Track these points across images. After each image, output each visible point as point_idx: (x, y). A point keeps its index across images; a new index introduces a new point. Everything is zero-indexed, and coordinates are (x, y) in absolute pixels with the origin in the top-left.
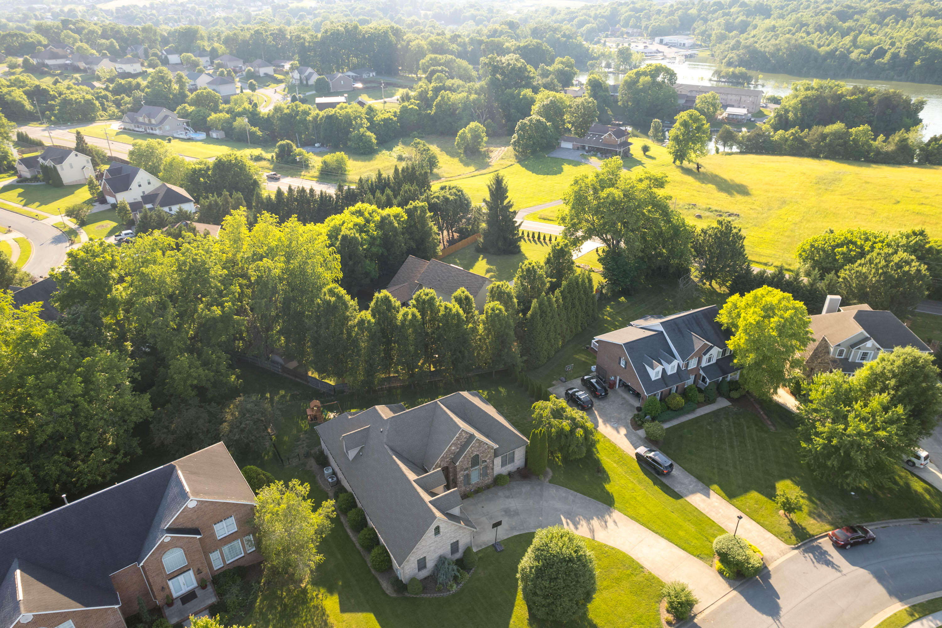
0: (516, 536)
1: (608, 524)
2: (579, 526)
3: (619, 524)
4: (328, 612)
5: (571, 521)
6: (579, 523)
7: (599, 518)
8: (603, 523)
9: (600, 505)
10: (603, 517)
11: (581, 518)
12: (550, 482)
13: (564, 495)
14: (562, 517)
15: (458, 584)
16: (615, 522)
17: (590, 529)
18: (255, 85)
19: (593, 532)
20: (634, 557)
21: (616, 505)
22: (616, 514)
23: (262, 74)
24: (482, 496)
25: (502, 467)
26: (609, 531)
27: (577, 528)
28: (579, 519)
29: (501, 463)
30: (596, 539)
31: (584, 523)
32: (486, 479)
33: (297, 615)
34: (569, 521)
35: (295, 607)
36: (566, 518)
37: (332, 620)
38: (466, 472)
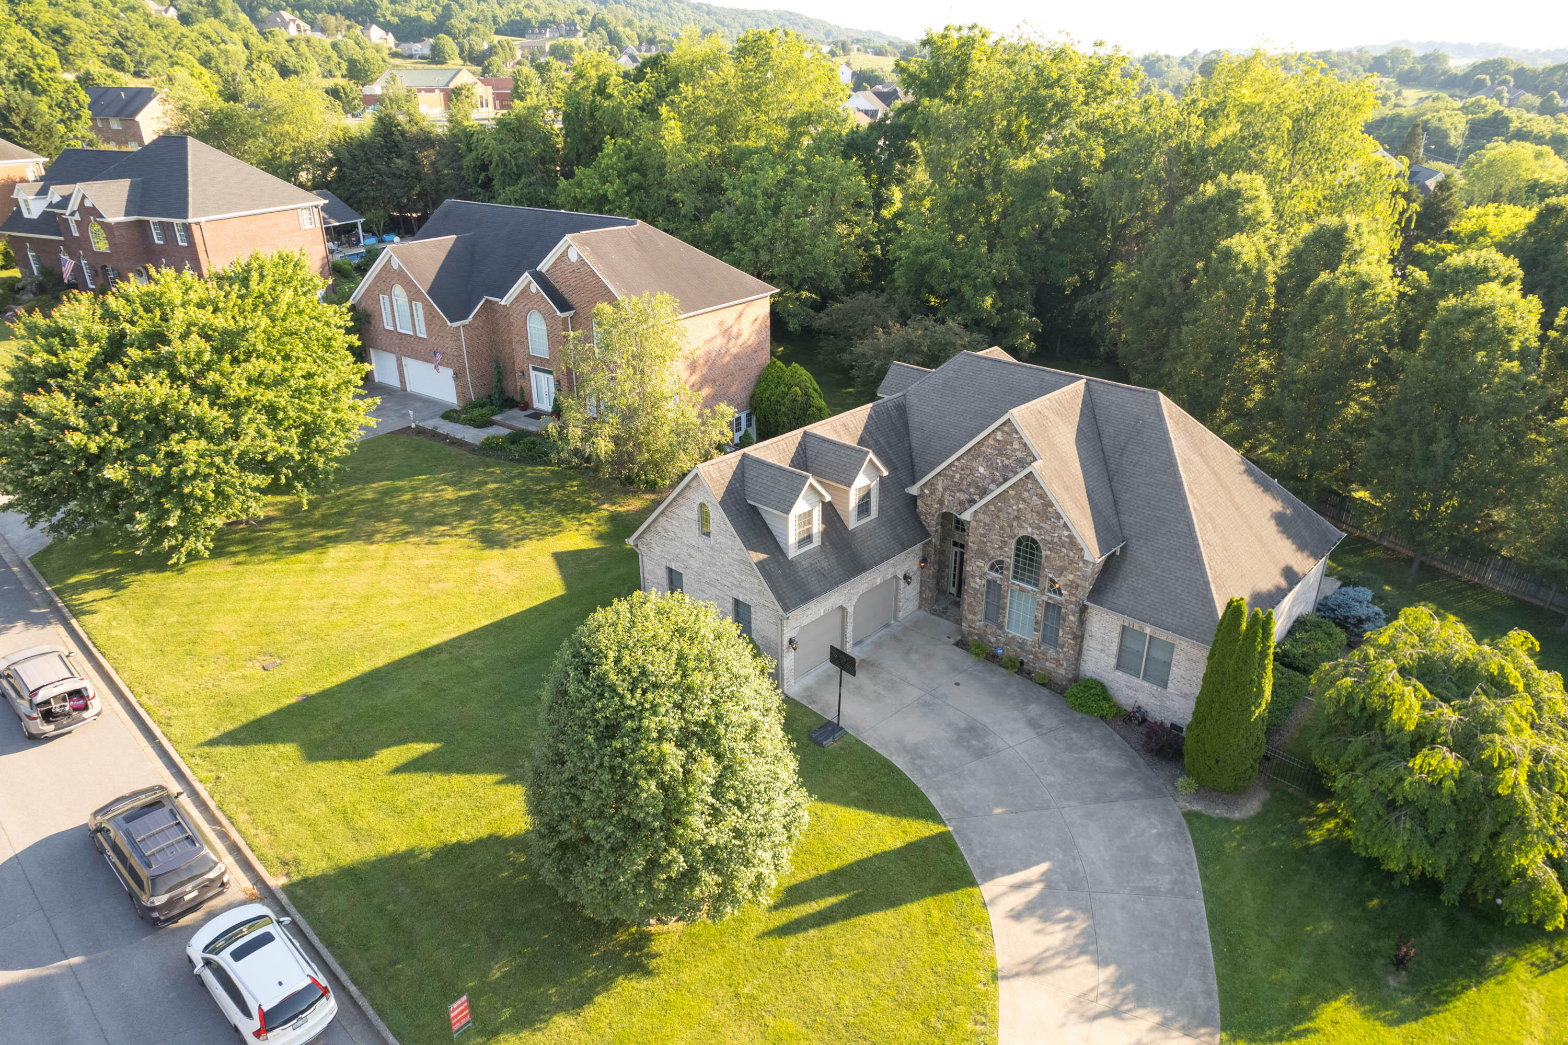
1: (1109, 1022)
2: (1031, 923)
4: (549, 539)
5: (1041, 895)
6: (1045, 919)
7: (1118, 983)
8: (1103, 1004)
10: (1140, 1000)
11: (1081, 924)
12: (1189, 816)
13: (1160, 860)
14: (1044, 867)
17: (1042, 960)
19: (1034, 972)
24: (999, 677)
25: (1119, 666)
26: (1080, 1030)
27: (1017, 916)
28: (1068, 919)
29: (1114, 648)
30: (1002, 984)
31: (1057, 935)
32: (1051, 653)
33: (529, 507)
34: (1039, 887)
35: (546, 503)
36: (1045, 877)
37: (529, 546)
38: (993, 575)
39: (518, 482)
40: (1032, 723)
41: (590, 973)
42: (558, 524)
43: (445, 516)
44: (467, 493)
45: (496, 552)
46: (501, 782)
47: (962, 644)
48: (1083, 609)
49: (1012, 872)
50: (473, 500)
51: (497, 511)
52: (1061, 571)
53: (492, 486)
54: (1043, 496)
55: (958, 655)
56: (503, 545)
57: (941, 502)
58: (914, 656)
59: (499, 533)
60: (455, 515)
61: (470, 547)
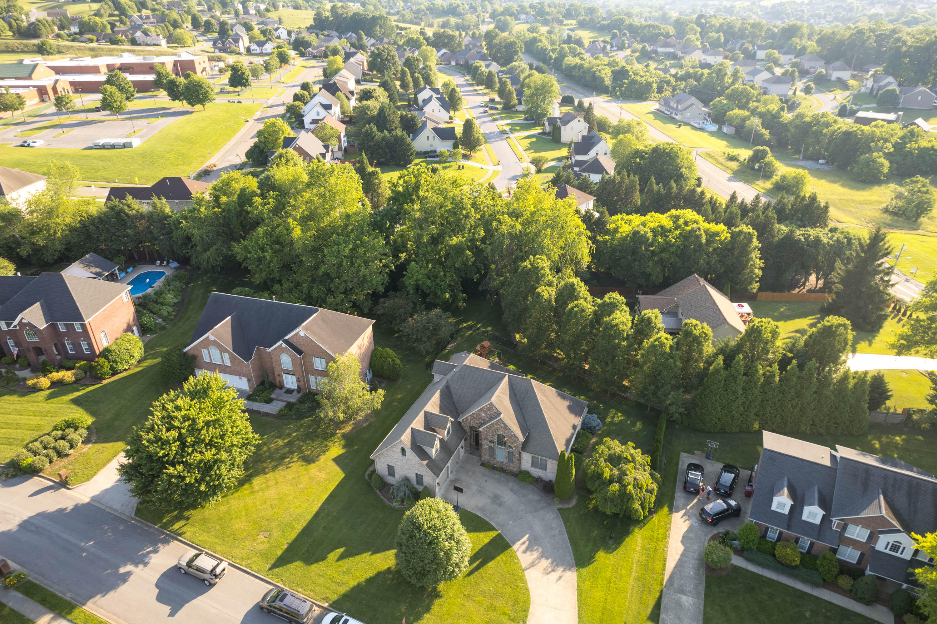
0: (477, 516)
1: (552, 573)
2: (528, 553)
3: (560, 582)
4: (327, 453)
5: (529, 545)
6: (531, 551)
7: (552, 563)
8: (550, 569)
9: (570, 558)
10: (558, 565)
11: (540, 550)
12: (559, 510)
13: (554, 526)
14: (527, 536)
15: (402, 504)
16: (560, 578)
17: (533, 562)
18: (811, 89)
19: (532, 566)
20: (531, 610)
21: (584, 571)
22: (571, 576)
23: (833, 78)
24: (497, 475)
25: (532, 466)
26: (546, 577)
27: (525, 552)
28: (537, 549)
29: (530, 462)
30: (525, 572)
31: (535, 555)
32: (512, 465)
33: (313, 441)
34: (527, 542)
35: (317, 436)
36: (528, 539)
37: (322, 458)
38: (491, 444)
39: (302, 430)
40: (512, 490)
41: (427, 601)
42: (326, 446)
43: (285, 454)
44: (286, 441)
45: (312, 465)
46: (371, 555)
47: (483, 465)
48: (520, 453)
49: (519, 540)
50: (290, 444)
51: (302, 446)
52: (512, 443)
53: (294, 434)
54: (504, 424)
55: (482, 469)
56: (314, 462)
57: (470, 423)
58: (470, 473)
59: (309, 456)
60: (288, 452)
61: (302, 465)
